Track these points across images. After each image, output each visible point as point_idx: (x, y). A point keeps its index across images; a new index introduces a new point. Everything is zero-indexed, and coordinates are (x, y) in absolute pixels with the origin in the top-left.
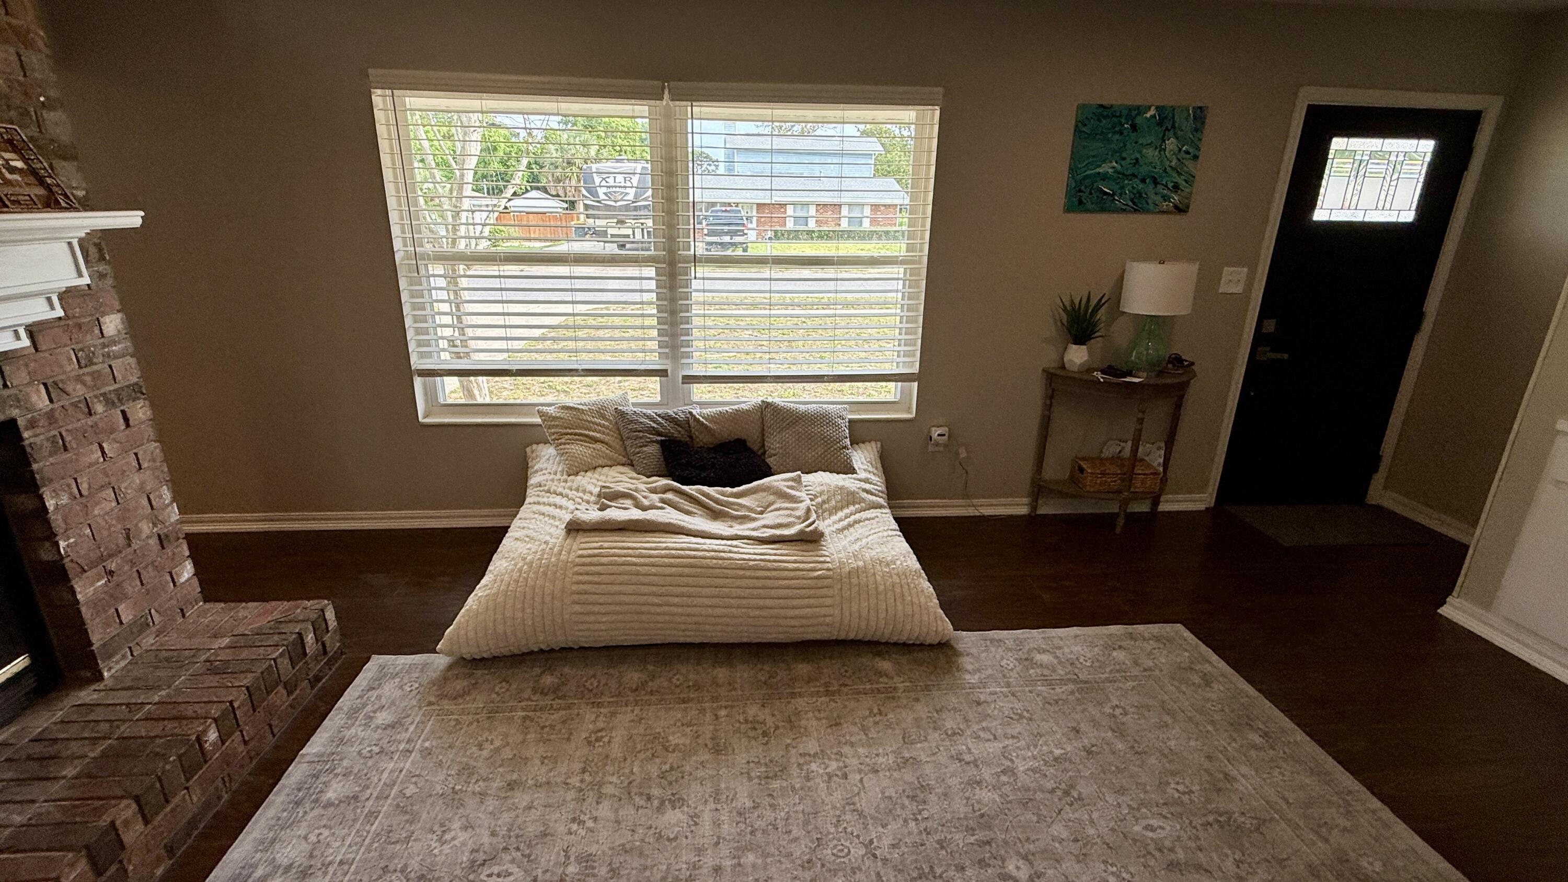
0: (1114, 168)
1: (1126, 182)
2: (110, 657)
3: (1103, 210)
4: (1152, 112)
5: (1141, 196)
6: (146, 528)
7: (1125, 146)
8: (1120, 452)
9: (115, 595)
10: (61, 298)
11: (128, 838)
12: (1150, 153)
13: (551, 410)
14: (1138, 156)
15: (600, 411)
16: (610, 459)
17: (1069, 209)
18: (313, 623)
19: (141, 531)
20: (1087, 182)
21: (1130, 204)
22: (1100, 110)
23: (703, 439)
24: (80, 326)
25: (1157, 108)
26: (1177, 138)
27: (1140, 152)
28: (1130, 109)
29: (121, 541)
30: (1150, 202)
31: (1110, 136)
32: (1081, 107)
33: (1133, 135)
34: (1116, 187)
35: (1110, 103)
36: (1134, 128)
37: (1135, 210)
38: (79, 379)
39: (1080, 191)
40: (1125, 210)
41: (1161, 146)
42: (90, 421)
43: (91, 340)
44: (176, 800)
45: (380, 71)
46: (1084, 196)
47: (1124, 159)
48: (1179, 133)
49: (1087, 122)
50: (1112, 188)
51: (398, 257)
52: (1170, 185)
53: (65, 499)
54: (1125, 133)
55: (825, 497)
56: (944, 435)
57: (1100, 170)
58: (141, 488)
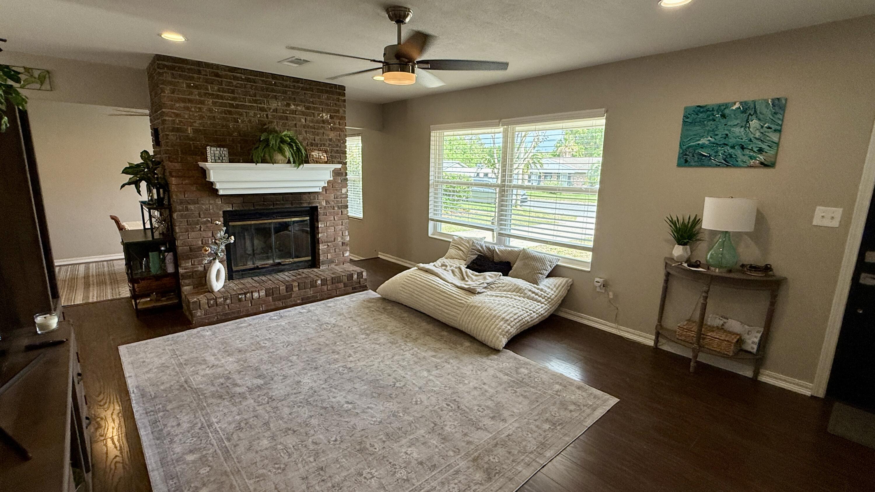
0: (709, 140)
1: (719, 148)
2: (323, 264)
3: (703, 166)
4: (737, 105)
5: (731, 157)
6: (339, 239)
7: (717, 127)
8: (723, 325)
9: (328, 252)
10: (328, 182)
11: (294, 289)
12: (738, 131)
13: (456, 238)
14: (727, 132)
15: (468, 241)
16: (461, 257)
17: (679, 165)
18: (358, 273)
19: (338, 239)
20: (691, 150)
21: (723, 161)
22: (699, 108)
23: (496, 259)
24: (336, 190)
25: (741, 103)
26: (759, 120)
27: (729, 130)
28: (720, 106)
29: (333, 240)
30: (739, 160)
31: (705, 122)
32: (686, 108)
33: (723, 121)
34: (712, 153)
35: (706, 104)
36: (723, 116)
37: (727, 166)
38: (333, 201)
39: (686, 155)
40: (719, 166)
41: (746, 125)
42: (333, 211)
43: (339, 193)
44: (307, 290)
45: (433, 126)
46: (689, 158)
47: (717, 135)
48: (761, 116)
49: (689, 116)
50: (707, 152)
51: (431, 182)
52: (755, 149)
53: (323, 226)
54: (717, 120)
55: (503, 285)
56: (599, 282)
57: (700, 142)
58: (341, 230)
